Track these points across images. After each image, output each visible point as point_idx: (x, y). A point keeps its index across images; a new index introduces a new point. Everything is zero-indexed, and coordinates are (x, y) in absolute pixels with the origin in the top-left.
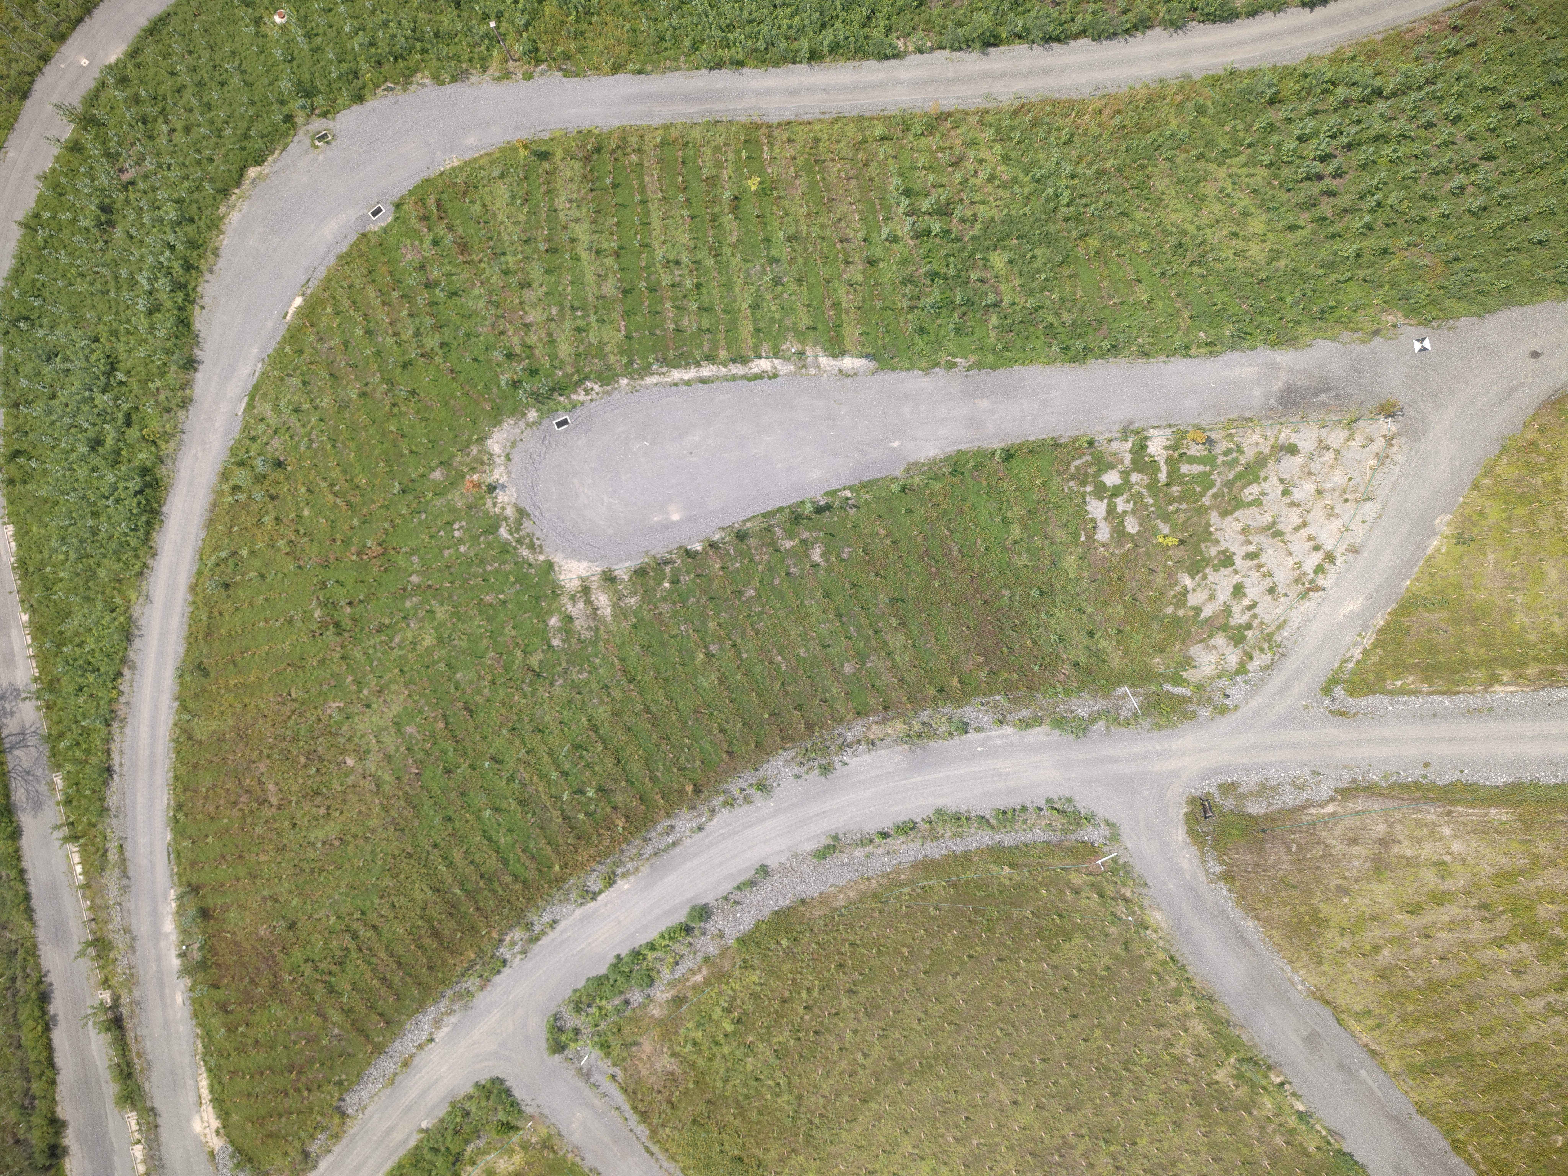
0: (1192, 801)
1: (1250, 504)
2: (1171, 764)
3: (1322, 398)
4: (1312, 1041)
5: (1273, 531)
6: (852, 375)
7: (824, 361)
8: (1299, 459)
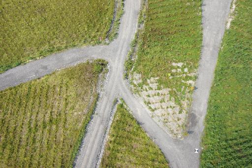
1: (170, 98)
3: (191, 123)
5: (162, 101)
6: (226, 24)
7: (231, 20)
8: (178, 113)
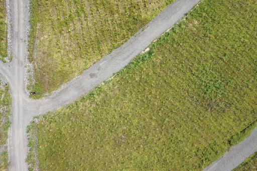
0: (30, 97)
2: (21, 100)
4: (92, 76)
